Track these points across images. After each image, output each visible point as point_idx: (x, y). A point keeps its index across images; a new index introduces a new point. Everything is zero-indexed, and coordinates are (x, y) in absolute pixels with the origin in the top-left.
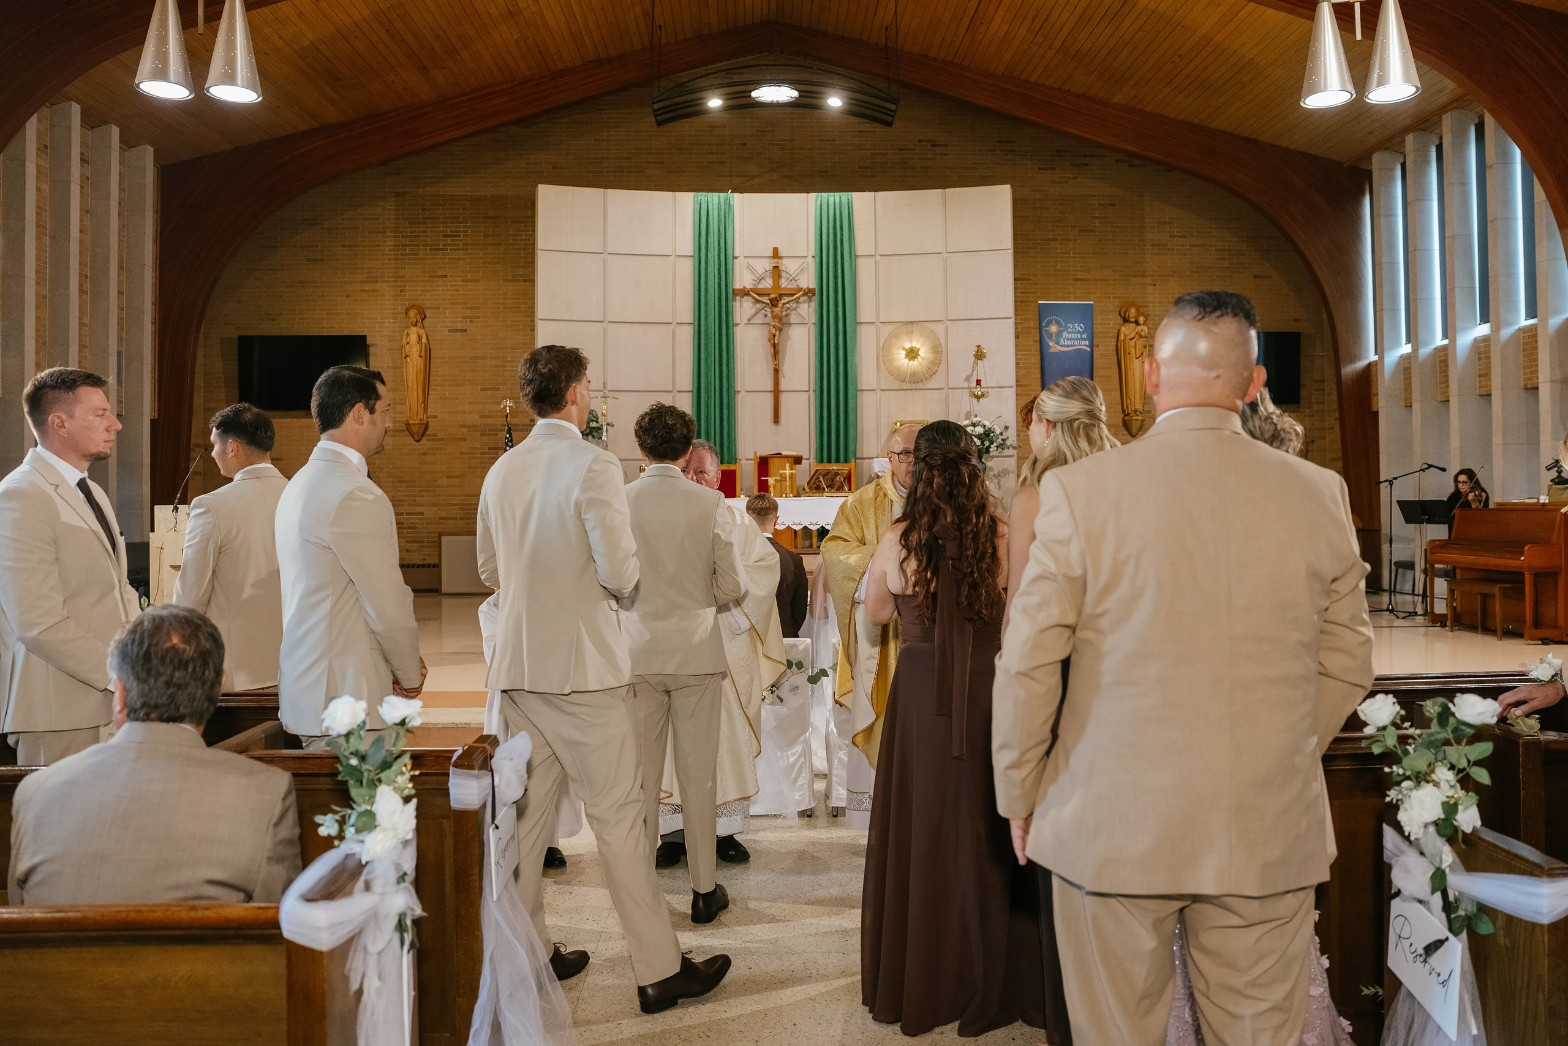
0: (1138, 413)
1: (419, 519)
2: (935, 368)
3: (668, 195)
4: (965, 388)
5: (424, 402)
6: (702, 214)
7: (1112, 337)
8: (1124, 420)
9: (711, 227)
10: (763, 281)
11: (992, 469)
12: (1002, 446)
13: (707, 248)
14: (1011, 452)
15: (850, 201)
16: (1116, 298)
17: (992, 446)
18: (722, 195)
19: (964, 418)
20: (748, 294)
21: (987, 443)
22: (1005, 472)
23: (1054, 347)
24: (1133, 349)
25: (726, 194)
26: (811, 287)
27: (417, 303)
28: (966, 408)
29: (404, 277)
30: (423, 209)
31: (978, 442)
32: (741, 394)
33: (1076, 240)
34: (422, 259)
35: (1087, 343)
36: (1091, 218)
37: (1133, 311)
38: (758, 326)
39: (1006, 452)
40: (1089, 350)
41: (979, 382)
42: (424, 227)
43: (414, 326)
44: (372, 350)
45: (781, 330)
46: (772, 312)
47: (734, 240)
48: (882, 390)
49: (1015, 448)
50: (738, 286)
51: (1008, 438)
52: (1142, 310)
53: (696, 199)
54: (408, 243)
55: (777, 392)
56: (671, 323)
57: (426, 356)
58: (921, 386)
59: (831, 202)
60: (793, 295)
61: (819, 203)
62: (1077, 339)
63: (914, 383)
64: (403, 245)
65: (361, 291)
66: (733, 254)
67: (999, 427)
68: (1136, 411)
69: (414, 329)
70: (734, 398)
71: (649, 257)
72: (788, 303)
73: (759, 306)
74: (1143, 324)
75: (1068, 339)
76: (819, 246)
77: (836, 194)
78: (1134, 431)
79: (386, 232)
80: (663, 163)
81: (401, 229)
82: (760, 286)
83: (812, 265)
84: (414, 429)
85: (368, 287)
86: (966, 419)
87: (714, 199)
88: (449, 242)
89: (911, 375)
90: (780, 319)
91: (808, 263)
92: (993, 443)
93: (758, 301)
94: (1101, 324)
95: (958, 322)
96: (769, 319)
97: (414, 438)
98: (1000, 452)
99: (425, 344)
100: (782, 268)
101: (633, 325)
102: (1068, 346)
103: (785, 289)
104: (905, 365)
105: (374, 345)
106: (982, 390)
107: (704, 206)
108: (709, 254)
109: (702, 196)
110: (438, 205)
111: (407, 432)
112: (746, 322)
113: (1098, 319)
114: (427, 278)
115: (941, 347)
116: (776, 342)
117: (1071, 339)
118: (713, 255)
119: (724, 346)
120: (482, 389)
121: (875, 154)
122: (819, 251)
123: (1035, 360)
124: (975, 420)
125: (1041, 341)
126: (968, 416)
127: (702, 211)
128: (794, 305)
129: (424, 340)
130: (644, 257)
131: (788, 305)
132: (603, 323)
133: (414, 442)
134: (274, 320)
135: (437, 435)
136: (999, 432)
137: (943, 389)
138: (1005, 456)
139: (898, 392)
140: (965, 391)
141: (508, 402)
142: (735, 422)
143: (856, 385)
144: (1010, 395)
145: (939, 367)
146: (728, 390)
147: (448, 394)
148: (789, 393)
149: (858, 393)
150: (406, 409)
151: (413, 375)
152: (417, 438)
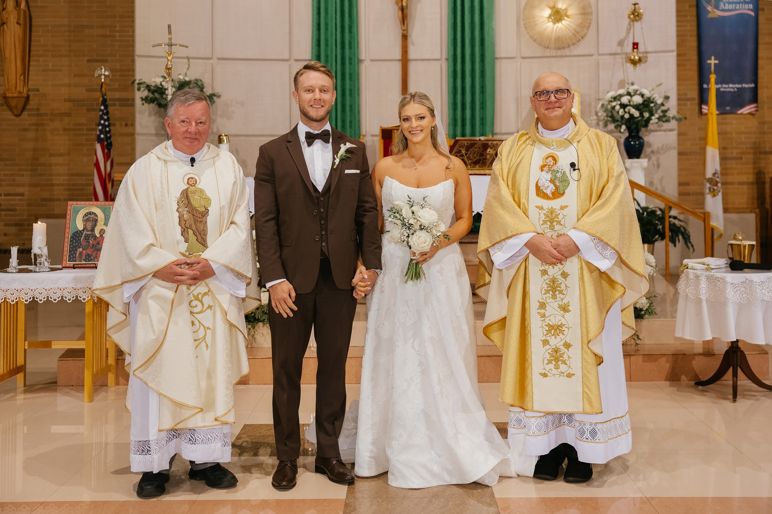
2: (586, 31)
4: (618, 54)
5: (24, 73)
11: (650, 145)
12: (664, 118)
14: (673, 124)
17: (653, 118)
19: (617, 87)
21: (646, 115)
22: (666, 148)
23: (713, 12)
28: (619, 76)
31: (636, 114)
32: (365, 63)
35: (751, 6)
39: (666, 126)
40: (753, 14)
41: (635, 46)
48: (523, 58)
49: (679, 120)
51: (668, 109)
55: (405, 61)
57: (25, 24)
58: (567, 52)
62: (739, 3)
63: (559, 49)
67: (660, 97)
70: (358, 68)
75: (729, 3)
84: (13, 103)
86: (620, 88)
89: (556, 40)
92: (652, 114)
97: (13, 113)
98: (659, 126)
99: (24, 11)
102: (729, 10)
104: (550, 28)
106: (640, 55)
111: (5, 107)
115: (591, 7)
117: (732, 3)
120: (89, 61)
123: (692, 27)
124: (631, 89)
125: (698, 6)
126: (621, 84)
129: (23, 6)
133: (14, 117)
135: (38, 110)
136: (659, 102)
137: (592, 55)
138: (665, 131)
139: (540, 59)
140: (618, 57)
141: (103, 70)
142: (359, 95)
143: (493, 52)
144: (672, 60)
145: (588, 30)
146: (350, 59)
147: (50, 66)
148: (419, 62)
149: (496, 61)
150: (4, 81)
151: (11, 43)
152: (16, 113)
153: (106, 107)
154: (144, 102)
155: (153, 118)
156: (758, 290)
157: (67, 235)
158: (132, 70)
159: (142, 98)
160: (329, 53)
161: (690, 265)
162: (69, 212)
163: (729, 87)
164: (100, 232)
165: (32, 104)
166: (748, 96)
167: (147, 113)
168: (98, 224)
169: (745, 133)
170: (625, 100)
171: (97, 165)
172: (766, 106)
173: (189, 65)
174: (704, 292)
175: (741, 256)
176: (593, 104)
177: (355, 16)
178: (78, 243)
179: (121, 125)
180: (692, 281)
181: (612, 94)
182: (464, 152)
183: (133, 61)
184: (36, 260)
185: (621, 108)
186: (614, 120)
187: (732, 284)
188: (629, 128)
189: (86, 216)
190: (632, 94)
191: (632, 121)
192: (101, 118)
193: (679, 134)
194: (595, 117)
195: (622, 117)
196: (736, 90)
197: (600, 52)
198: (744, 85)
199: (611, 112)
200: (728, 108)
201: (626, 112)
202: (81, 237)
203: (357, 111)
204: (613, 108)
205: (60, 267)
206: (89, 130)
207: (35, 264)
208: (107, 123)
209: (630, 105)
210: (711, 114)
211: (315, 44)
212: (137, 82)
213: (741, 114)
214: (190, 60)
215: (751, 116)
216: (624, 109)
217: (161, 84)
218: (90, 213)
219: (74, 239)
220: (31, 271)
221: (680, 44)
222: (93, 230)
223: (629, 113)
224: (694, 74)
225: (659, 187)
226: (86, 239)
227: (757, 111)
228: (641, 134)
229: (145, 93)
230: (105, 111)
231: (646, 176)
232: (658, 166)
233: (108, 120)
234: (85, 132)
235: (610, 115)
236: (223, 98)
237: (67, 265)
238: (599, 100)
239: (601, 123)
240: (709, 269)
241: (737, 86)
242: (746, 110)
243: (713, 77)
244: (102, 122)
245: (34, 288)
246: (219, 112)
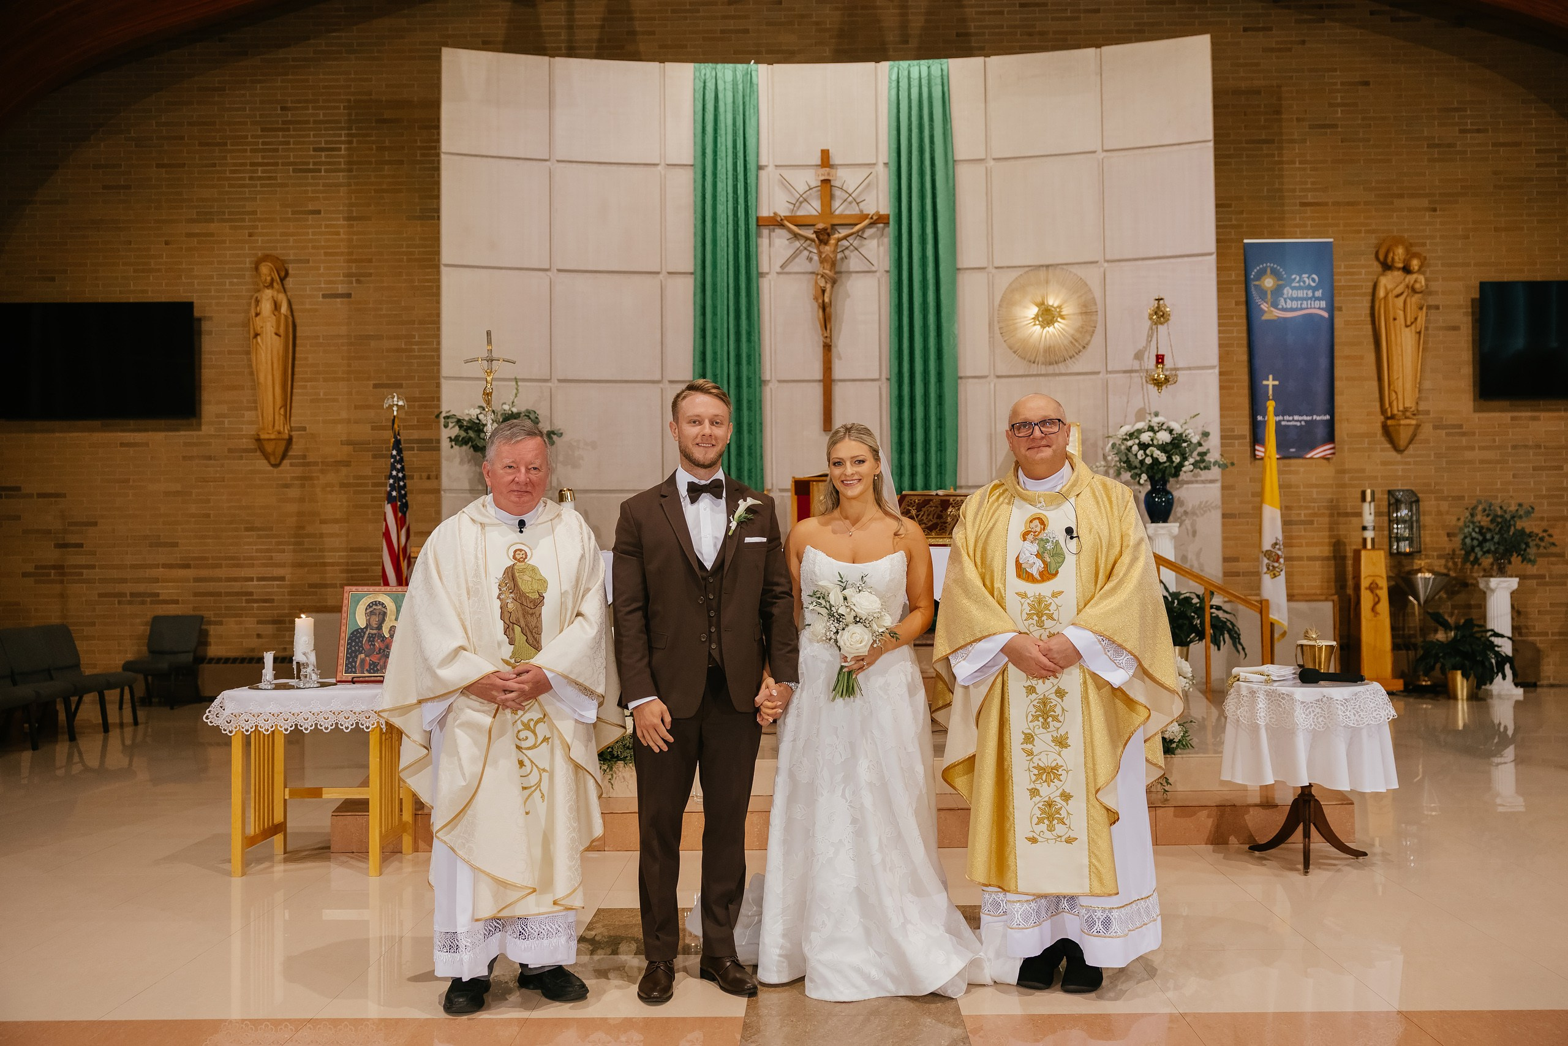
0: (1408, 414)
1: (279, 586)
2: (1089, 338)
3: (653, 67)
4: (1136, 371)
5: (285, 406)
6: (707, 97)
7: (1364, 294)
8: (1385, 427)
9: (721, 118)
10: (805, 204)
11: (1182, 504)
12: (1202, 464)
13: (715, 152)
14: (1215, 472)
15: (945, 73)
16: (1373, 231)
17: (1186, 463)
18: (740, 66)
19: (1134, 419)
20: (781, 225)
21: (1177, 459)
22: (1205, 508)
23: (1269, 312)
24: (1401, 313)
25: (745, 66)
26: (882, 212)
27: (273, 252)
28: (1137, 403)
29: (254, 213)
30: (282, 109)
31: (1162, 457)
32: (770, 385)
33: (1304, 141)
34: (282, 185)
35: (1323, 304)
36: (1331, 105)
37: (1400, 251)
38: (797, 276)
39: (1205, 475)
40: (1326, 315)
41: (1160, 359)
42: (283, 137)
43: (267, 287)
44: (206, 326)
45: (834, 282)
46: (820, 253)
47: (758, 139)
48: (998, 377)
49: (1223, 467)
50: (765, 212)
51: (1208, 451)
52: (1415, 249)
53: (697, 74)
54: (260, 160)
55: (828, 382)
56: (658, 273)
57: (287, 335)
58: (1061, 368)
59: (915, 75)
60: (856, 225)
61: (894, 77)
62: (1306, 299)
63: (1051, 364)
64: (252, 164)
65: (189, 235)
66: (758, 161)
67: (1195, 434)
68: (1406, 410)
69: (269, 292)
70: (761, 392)
71: (623, 168)
72: (845, 238)
73: (797, 244)
74: (1419, 271)
75: (1292, 299)
76: (894, 146)
77: (922, 62)
78: (1403, 442)
79: (225, 144)
80: (653, 33)
81: (250, 139)
82: (800, 213)
83: (883, 178)
84: (269, 448)
85: (197, 228)
86: (1138, 421)
87: (727, 73)
88: (323, 159)
89: (1045, 351)
90: (833, 264)
91: (877, 172)
92: (1184, 458)
93: (796, 236)
94: (1346, 274)
95: (1123, 264)
96: (815, 265)
97: (269, 462)
98: (1196, 476)
99: (286, 316)
100: (837, 183)
101: (598, 275)
102: (1292, 310)
103: (840, 216)
104: (1036, 335)
105: (210, 318)
106: (1167, 373)
107: (710, 85)
108: (719, 161)
109: (707, 69)
110: (307, 101)
111: (258, 453)
112: (779, 270)
113: (1340, 267)
114: (290, 215)
115: (1095, 304)
116: (827, 300)
117: (1297, 299)
118: (725, 164)
119: (743, 309)
120: (376, 386)
121: (983, 13)
122: (894, 155)
123: (1240, 333)
124: (1155, 421)
125: (1248, 303)
126: (1140, 416)
127: (707, 92)
128: (856, 243)
129: (284, 309)
130: (615, 167)
131: (845, 243)
132: (549, 273)
133: (271, 468)
134: (53, 279)
135: (304, 457)
136: (1195, 440)
137: (1099, 373)
138: (1203, 482)
139: (1024, 379)
140: (1133, 375)
141: (395, 399)
142: (761, 431)
143: (956, 368)
144: (1211, 381)
145: (1092, 336)
146: (749, 379)
147: (321, 394)
148: (848, 383)
149: (959, 381)
150: (258, 417)
151: (267, 363)
152: (273, 461)
153: (400, 452)
154: (453, 443)
155: (466, 467)
156: (1340, 712)
157: (343, 635)
158: (434, 398)
159: (450, 438)
160: (718, 371)
161: (1242, 675)
162: (345, 602)
163: (1293, 420)
164: (390, 630)
165: (296, 449)
166: (1321, 432)
167: (458, 460)
168: (387, 619)
169: (1317, 486)
170: (1145, 437)
171: (387, 535)
172: (1346, 447)
173: (517, 389)
174: (1262, 714)
175: (1315, 663)
176: (1100, 443)
177: (756, 318)
178: (359, 647)
179: (421, 478)
180: (1245, 698)
181: (1127, 429)
182: (914, 512)
183: (438, 385)
184: (299, 671)
185: (1140, 449)
186: (1130, 467)
187: (1302, 703)
188: (1151, 478)
189: (371, 607)
190: (1156, 428)
191: (1156, 467)
192: (393, 467)
193: (1224, 488)
194: (1103, 463)
195: (1142, 462)
196: (1303, 423)
197: (1109, 369)
198: (1315, 417)
199: (1127, 455)
200: (1293, 450)
201: (1147, 455)
202: (363, 637)
203: (758, 454)
204: (1129, 449)
205: (333, 681)
206: (375, 485)
207: (299, 677)
208: (400, 475)
209: (1153, 445)
210: (1269, 458)
211: (698, 358)
212: (444, 414)
213: (1311, 458)
214: (519, 383)
215: (1325, 461)
216: (1145, 451)
217: (478, 418)
218: (376, 603)
219: (352, 641)
220: (292, 687)
221: (1222, 358)
222: (380, 628)
223: (1152, 456)
224: (1244, 401)
225: (1196, 564)
226: (369, 641)
227: (1333, 454)
228: (1168, 487)
229: (455, 431)
230: (398, 458)
231: (1176, 548)
232: (1194, 533)
233: (402, 470)
234: (370, 488)
235: (1124, 459)
236: (565, 438)
237: (344, 679)
238: (1108, 437)
239: (1111, 471)
240: (1269, 681)
241: (1305, 418)
242: (1319, 452)
243: (1271, 405)
244: (394, 473)
245: (296, 711)
246: (561, 458)
